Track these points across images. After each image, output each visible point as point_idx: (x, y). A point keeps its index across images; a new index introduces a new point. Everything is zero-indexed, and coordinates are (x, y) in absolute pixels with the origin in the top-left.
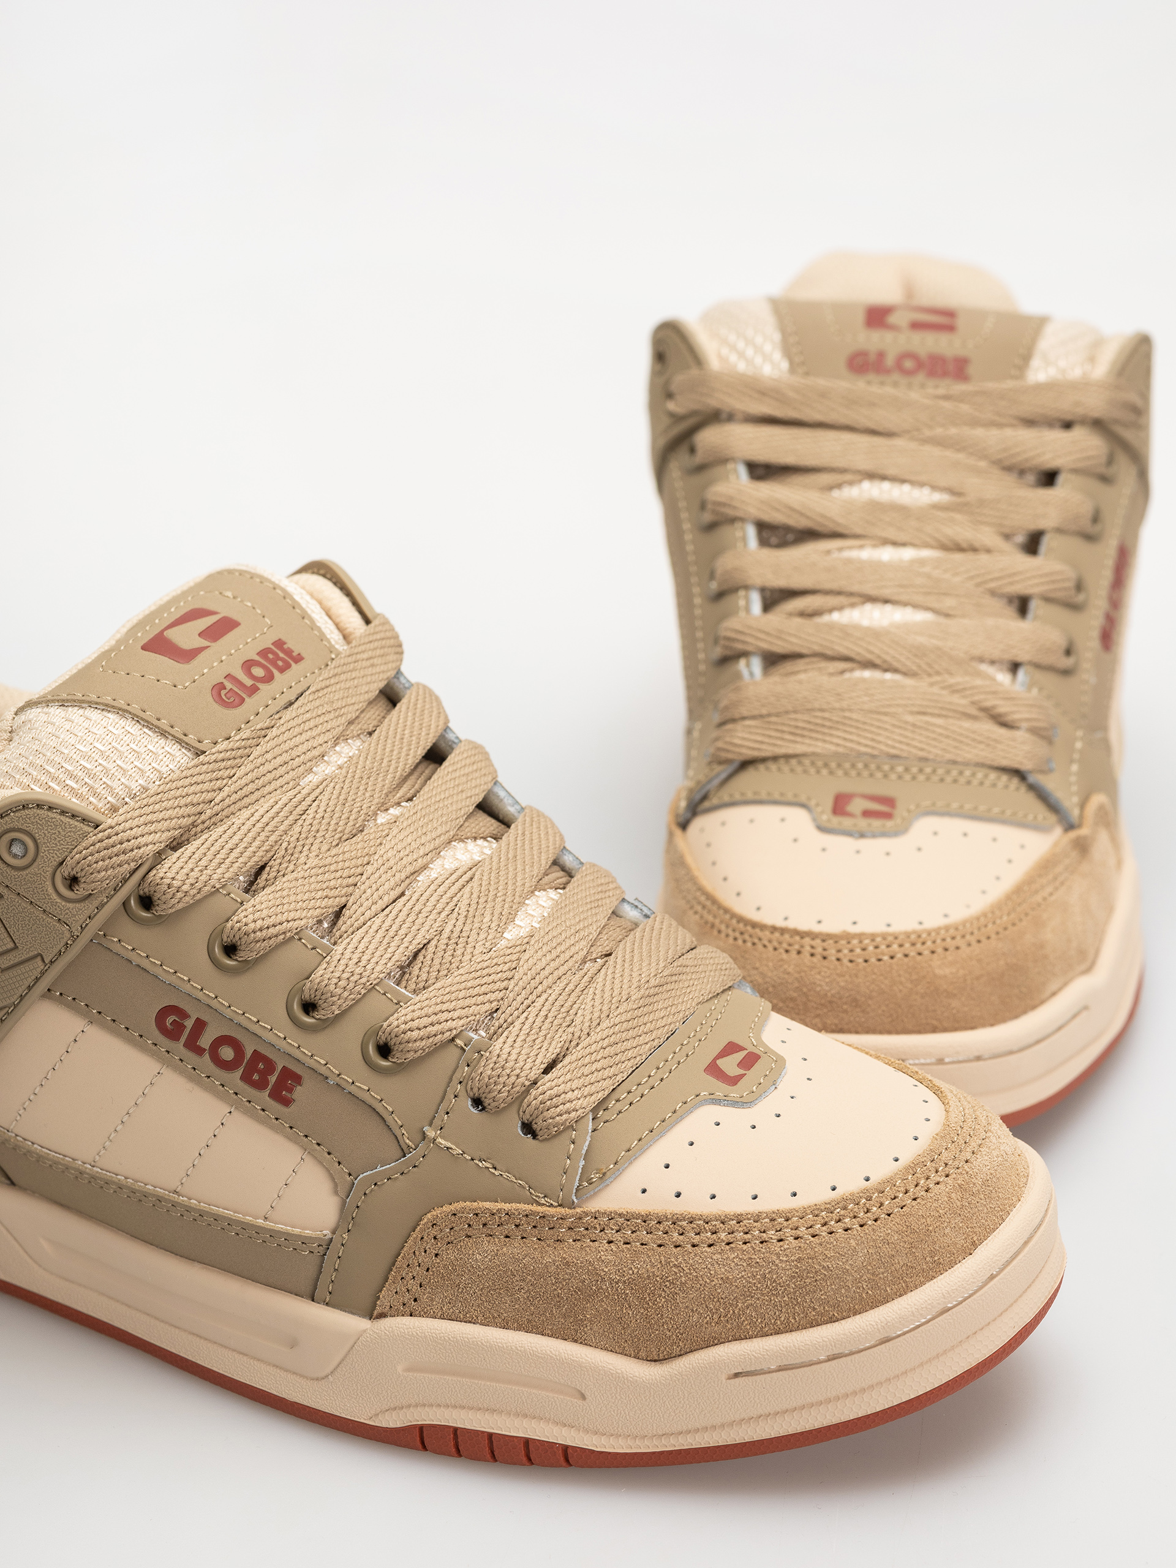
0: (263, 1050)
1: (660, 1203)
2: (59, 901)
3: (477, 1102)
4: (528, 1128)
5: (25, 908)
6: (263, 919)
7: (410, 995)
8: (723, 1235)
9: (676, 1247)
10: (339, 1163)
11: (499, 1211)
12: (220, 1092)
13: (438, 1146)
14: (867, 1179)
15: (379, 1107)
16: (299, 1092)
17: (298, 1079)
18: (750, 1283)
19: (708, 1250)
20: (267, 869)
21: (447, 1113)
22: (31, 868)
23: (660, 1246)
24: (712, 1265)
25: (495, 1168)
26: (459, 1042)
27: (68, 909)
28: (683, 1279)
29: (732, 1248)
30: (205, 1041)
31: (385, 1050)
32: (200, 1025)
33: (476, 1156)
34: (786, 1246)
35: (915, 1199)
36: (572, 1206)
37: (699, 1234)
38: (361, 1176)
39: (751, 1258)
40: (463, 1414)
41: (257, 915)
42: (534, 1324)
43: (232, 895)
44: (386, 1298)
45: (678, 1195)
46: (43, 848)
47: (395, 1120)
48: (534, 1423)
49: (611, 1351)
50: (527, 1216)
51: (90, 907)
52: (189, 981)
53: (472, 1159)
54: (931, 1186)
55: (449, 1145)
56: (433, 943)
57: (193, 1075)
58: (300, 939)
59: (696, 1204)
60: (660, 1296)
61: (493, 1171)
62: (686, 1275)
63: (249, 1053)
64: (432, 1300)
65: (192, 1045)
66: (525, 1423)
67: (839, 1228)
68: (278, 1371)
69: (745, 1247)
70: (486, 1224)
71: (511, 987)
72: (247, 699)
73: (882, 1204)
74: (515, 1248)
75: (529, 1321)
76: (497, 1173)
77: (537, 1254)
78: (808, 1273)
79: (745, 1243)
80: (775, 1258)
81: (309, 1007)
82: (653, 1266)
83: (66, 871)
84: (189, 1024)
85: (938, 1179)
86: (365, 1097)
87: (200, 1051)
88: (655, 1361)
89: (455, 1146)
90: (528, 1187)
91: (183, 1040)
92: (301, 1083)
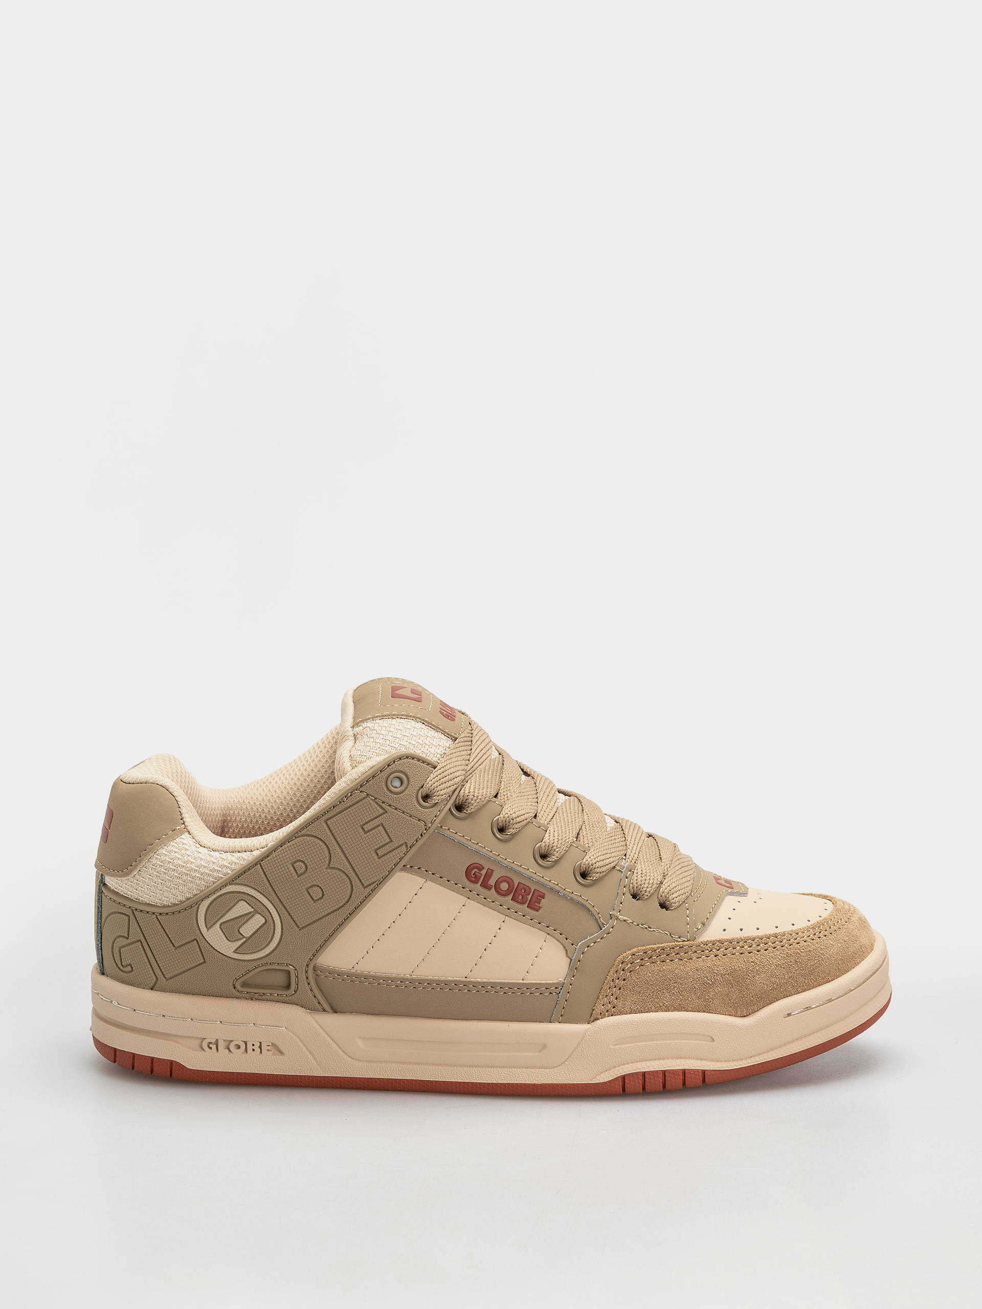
0: (523, 881)
1: (733, 933)
2: (420, 808)
3: (634, 896)
4: (663, 906)
5: (400, 816)
8: (770, 945)
9: (750, 952)
10: (567, 939)
11: (658, 948)
12: (500, 907)
13: (620, 920)
15: (586, 904)
16: (543, 902)
17: (543, 896)
18: (789, 965)
19: (766, 952)
20: (499, 794)
21: (621, 903)
22: (405, 792)
23: (742, 954)
24: (769, 959)
26: (618, 868)
27: (425, 812)
28: (757, 968)
29: (777, 949)
30: (492, 882)
31: (584, 875)
32: (489, 874)
33: (640, 923)
34: (801, 945)
36: (693, 940)
38: (580, 944)
39: (787, 953)
40: (648, 1063)
41: (511, 812)
42: (682, 1005)
44: (599, 1008)
45: (741, 930)
46: (411, 780)
47: (595, 910)
48: (687, 1061)
49: (723, 1014)
50: (673, 948)
51: (435, 811)
52: (485, 847)
53: (638, 925)
55: (626, 918)
56: (583, 827)
57: (485, 901)
58: (532, 823)
59: (750, 932)
60: (747, 978)
61: (649, 929)
62: (759, 966)
63: (516, 884)
64: (625, 1005)
65: (485, 885)
66: (683, 1061)
68: (529, 1070)
69: (783, 948)
70: (651, 957)
74: (668, 967)
76: (652, 929)
77: (682, 968)
78: (815, 957)
79: (782, 946)
80: (798, 951)
81: (544, 857)
82: (741, 964)
83: (424, 791)
84: (484, 872)
86: (579, 899)
87: (489, 888)
88: (744, 1016)
89: (628, 919)
90: (670, 934)
91: (480, 882)
92: (543, 899)
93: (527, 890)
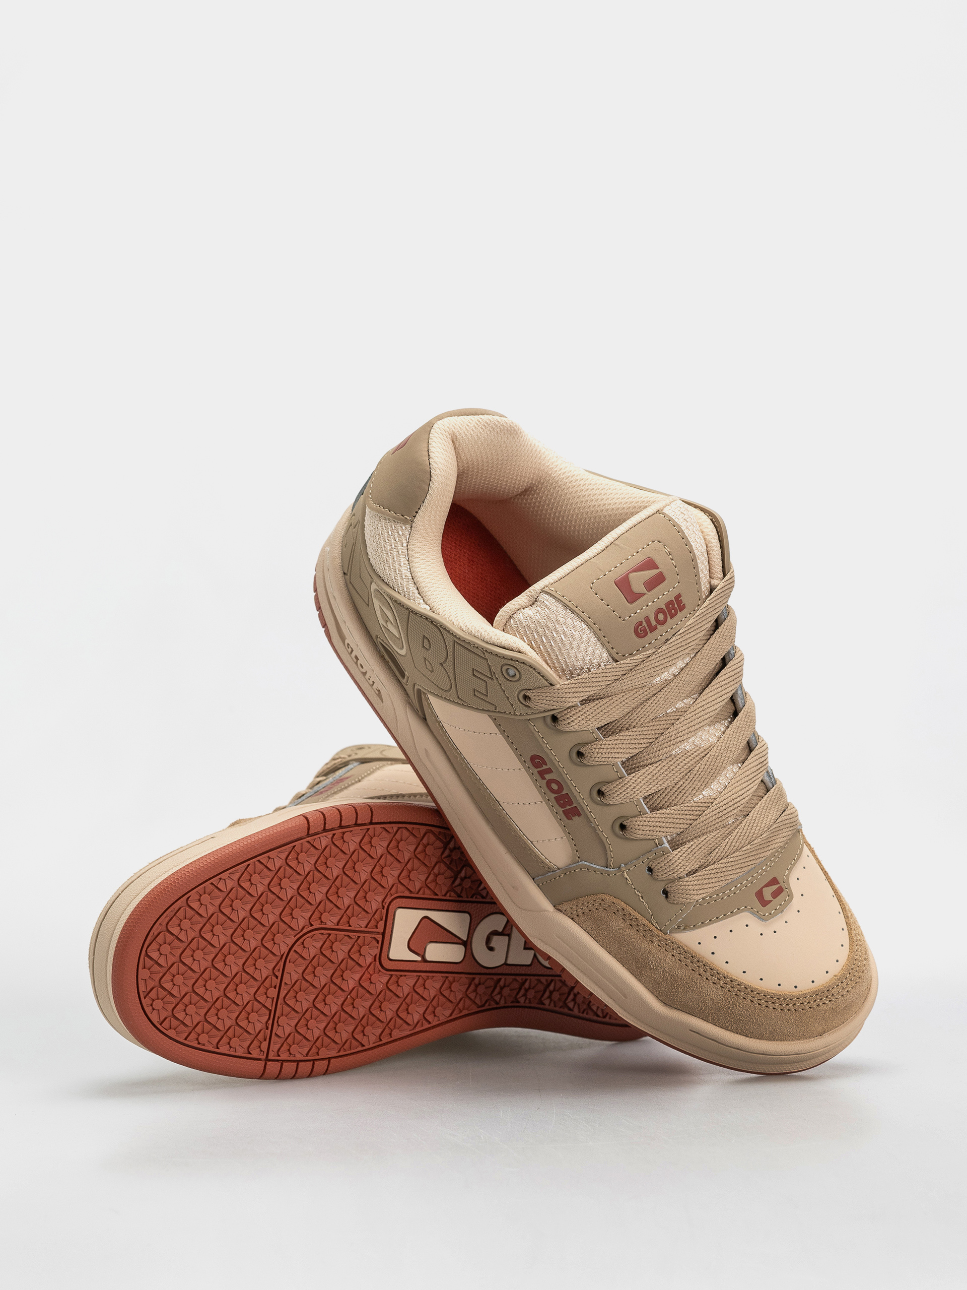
0: (571, 796)
1: (704, 951)
2: (517, 700)
3: (650, 870)
4: (666, 894)
5: (500, 691)
6: (602, 753)
7: (647, 810)
8: (721, 982)
9: (700, 975)
10: (577, 851)
11: (633, 914)
12: (543, 794)
13: (623, 875)
14: (796, 987)
15: (607, 846)
16: (576, 818)
17: (579, 815)
18: (721, 1006)
19: (712, 984)
21: (635, 866)
22: (513, 683)
23: (693, 970)
24: (710, 991)
25: (642, 898)
26: (657, 842)
27: (519, 705)
28: (695, 989)
29: (722, 990)
30: (548, 777)
31: (623, 827)
33: (637, 889)
34: (745, 1002)
35: (810, 1008)
36: (666, 934)
37: (712, 975)
38: (583, 862)
39: (727, 998)
40: (572, 966)
41: (601, 751)
43: (594, 734)
44: (564, 907)
45: (713, 954)
46: (522, 680)
47: (610, 854)
49: (648, 989)
50: (644, 925)
51: (526, 710)
52: (555, 756)
53: (635, 889)
54: (821, 1004)
55: (628, 877)
57: (535, 782)
58: (613, 766)
59: (718, 962)
60: (681, 987)
61: (641, 898)
62: (697, 988)
63: (564, 792)
64: (584, 921)
65: (541, 774)
67: (771, 1006)
69: (728, 993)
70: (625, 916)
71: (693, 825)
72: (649, 634)
73: (795, 1004)
74: (632, 932)
75: (621, 958)
76: (641, 900)
77: (639, 940)
79: (729, 991)
80: (738, 1004)
81: (600, 794)
82: (685, 975)
83: (528, 694)
85: (825, 1002)
86: (604, 839)
87: (543, 778)
88: (664, 1004)
89: (630, 880)
90: (652, 915)
91: (539, 769)
92: (579, 816)
93: (570, 802)
